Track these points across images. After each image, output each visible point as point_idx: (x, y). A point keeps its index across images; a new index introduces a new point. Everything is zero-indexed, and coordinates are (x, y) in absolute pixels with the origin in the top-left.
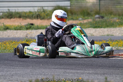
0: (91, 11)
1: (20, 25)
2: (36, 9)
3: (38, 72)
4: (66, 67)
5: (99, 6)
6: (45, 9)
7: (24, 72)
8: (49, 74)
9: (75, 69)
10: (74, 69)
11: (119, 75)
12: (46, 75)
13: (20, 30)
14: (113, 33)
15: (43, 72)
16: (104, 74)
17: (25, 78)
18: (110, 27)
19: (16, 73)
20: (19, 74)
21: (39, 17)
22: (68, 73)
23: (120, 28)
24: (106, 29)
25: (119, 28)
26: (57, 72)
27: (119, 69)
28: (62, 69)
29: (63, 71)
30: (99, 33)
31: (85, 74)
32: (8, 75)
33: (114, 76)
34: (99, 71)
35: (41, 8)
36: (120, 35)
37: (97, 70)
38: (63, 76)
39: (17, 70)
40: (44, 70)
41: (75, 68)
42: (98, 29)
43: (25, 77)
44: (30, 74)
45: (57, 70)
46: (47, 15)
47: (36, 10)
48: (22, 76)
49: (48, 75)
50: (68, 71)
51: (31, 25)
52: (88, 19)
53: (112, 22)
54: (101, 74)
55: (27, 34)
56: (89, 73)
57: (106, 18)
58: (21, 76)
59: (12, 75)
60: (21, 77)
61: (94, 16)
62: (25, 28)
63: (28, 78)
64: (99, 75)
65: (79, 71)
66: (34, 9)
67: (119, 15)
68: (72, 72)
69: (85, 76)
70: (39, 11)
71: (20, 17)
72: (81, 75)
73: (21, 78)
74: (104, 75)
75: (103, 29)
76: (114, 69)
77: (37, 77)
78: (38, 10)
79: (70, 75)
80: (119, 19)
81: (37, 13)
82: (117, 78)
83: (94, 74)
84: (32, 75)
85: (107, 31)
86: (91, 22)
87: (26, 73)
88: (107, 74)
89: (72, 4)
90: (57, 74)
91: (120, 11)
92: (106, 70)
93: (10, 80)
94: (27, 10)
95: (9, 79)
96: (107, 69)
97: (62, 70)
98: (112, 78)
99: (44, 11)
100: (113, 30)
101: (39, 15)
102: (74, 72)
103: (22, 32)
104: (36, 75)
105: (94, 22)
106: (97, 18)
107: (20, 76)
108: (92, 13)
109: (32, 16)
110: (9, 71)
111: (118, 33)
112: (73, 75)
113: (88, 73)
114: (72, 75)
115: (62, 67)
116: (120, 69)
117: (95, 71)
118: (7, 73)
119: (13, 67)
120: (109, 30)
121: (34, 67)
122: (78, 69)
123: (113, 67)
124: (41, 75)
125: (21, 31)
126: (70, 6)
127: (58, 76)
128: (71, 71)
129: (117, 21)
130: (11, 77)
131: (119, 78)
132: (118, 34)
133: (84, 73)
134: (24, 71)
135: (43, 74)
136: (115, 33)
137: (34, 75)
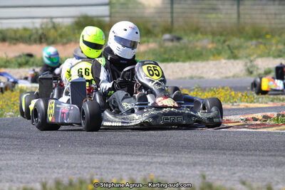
0: (154, 26)
1: (4, 56)
2: (37, 24)
3: (54, 161)
4: (112, 149)
5: (169, 15)
6: (57, 23)
7: (25, 162)
8: (79, 165)
9: (132, 155)
11: (226, 166)
12: (72, 168)
13: (5, 67)
14: (203, 72)
15: (65, 162)
16: (195, 164)
17: (28, 176)
18: (194, 60)
19: (7, 164)
20: (14, 166)
21: (43, 40)
22: (119, 163)
23: (217, 62)
24: (187, 65)
25: (214, 62)
26: (94, 161)
27: (225, 154)
28: (104, 154)
29: (107, 158)
30: (173, 72)
31: (153, 165)
33: (217, 169)
34: (184, 159)
35: (48, 20)
36: (217, 77)
37: (179, 156)
38: (107, 169)
39: (8, 157)
40: (66, 158)
41: (133, 152)
42: (171, 64)
43: (28, 173)
44: (37, 167)
45: (94, 156)
46: (61, 36)
47: (38, 26)
48: (21, 170)
49: (76, 169)
50: (118, 158)
51: (28, 58)
52: (148, 42)
53: (198, 49)
54: (188, 165)
57: (185, 40)
58: (19, 171)
60: (18, 173)
61: (160, 36)
62: (15, 65)
63: (34, 175)
64: (184, 167)
65: (140, 159)
66: (33, 23)
67: (213, 34)
68: (126, 161)
69: (154, 170)
70: (43, 26)
71: (4, 40)
72: (146, 167)
73: (19, 175)
74: (194, 166)
75: (180, 64)
76: (214, 153)
77: (54, 172)
78: (41, 25)
79: (123, 167)
80: (213, 42)
81: (40, 32)
82: (223, 173)
83: (173, 164)
84: (42, 167)
85: (191, 68)
86: (155, 50)
87: (28, 165)
88: (200, 165)
89: (113, 10)
90: (94, 165)
91: (215, 25)
92: (198, 156)
94: (18, 25)
96: (199, 153)
97: (105, 156)
98: (212, 172)
99: (55, 27)
100: (203, 67)
101: (45, 35)
102: (130, 161)
103: (10, 72)
104: (50, 168)
105: (162, 50)
106: (168, 40)
107: (17, 170)
108: (157, 30)
109: (30, 38)
111: (212, 73)
112: (130, 167)
113: (160, 164)
114: (126, 166)
115: (104, 149)
116: (227, 153)
117: (175, 157)
120: (194, 66)
121: (44, 149)
122: (139, 155)
123: (213, 149)
124: (62, 168)
125: (8, 70)
127: (98, 170)
128: (125, 158)
129: (210, 46)
131: (226, 174)
133: (152, 163)
135: (66, 165)
136: (207, 72)
137: (46, 168)
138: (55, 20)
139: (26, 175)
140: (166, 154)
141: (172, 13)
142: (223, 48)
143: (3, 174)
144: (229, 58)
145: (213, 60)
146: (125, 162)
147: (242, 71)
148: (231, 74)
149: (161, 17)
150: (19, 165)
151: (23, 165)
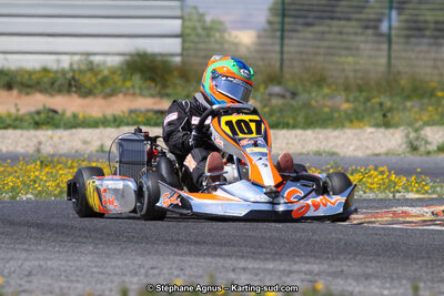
1: (13, 110)
2: (65, 62)
3: (120, 264)
5: (277, 56)
6: (95, 63)
7: (71, 263)
8: (165, 271)
9: (255, 259)
10: (252, 258)
13: (15, 128)
14: (336, 146)
15: (140, 266)
17: (79, 285)
19: (40, 266)
20: (52, 269)
21: (74, 89)
22: (234, 270)
23: (358, 131)
24: (309, 132)
25: (353, 131)
26: (191, 267)
28: (205, 255)
29: (211, 263)
30: (287, 144)
32: (14, 272)
35: (83, 57)
36: (360, 154)
39: (41, 256)
40: (139, 260)
43: (78, 281)
44: (93, 273)
45: (188, 258)
46: (103, 81)
48: (67, 277)
49: (162, 277)
50: (230, 262)
51: (51, 114)
53: (326, 110)
55: (40, 143)
56: (311, 273)
57: (303, 97)
58: (63, 278)
59: (26, 273)
60: (62, 281)
61: (262, 88)
65: (270, 265)
66: (58, 61)
67: (347, 88)
71: (9, 87)
73: (64, 284)
75: (299, 132)
77: (124, 282)
78: (71, 65)
80: (347, 101)
81: (69, 75)
83: (329, 274)
84: (102, 273)
85: (315, 138)
87: (77, 268)
89: (187, 45)
93: (25, 291)
94: (32, 63)
95: (21, 285)
97: (209, 259)
99: (92, 68)
100: (336, 137)
101: (76, 81)
102: (253, 269)
103: (21, 136)
104: (116, 274)
105: (267, 109)
106: (278, 95)
107: (58, 275)
109: (53, 84)
110: (12, 259)
111: (351, 148)
115: (204, 249)
118: (7, 265)
119: (25, 247)
120: (321, 136)
124: (136, 274)
125: (18, 132)
126: (181, 55)
128: (242, 263)
129: (345, 106)
130: (26, 279)
132: (354, 150)
133: (291, 272)
134: (67, 261)
135: (143, 271)
136: (343, 145)
137: (109, 275)
138: (92, 58)
139: (75, 285)
140: (312, 260)
141: (282, 53)
142: (365, 110)
143: (35, 280)
144: (377, 125)
145: (350, 128)
146: (244, 269)
147: (400, 146)
148: (383, 150)
149: (263, 59)
150: (62, 268)
151: (68, 268)
